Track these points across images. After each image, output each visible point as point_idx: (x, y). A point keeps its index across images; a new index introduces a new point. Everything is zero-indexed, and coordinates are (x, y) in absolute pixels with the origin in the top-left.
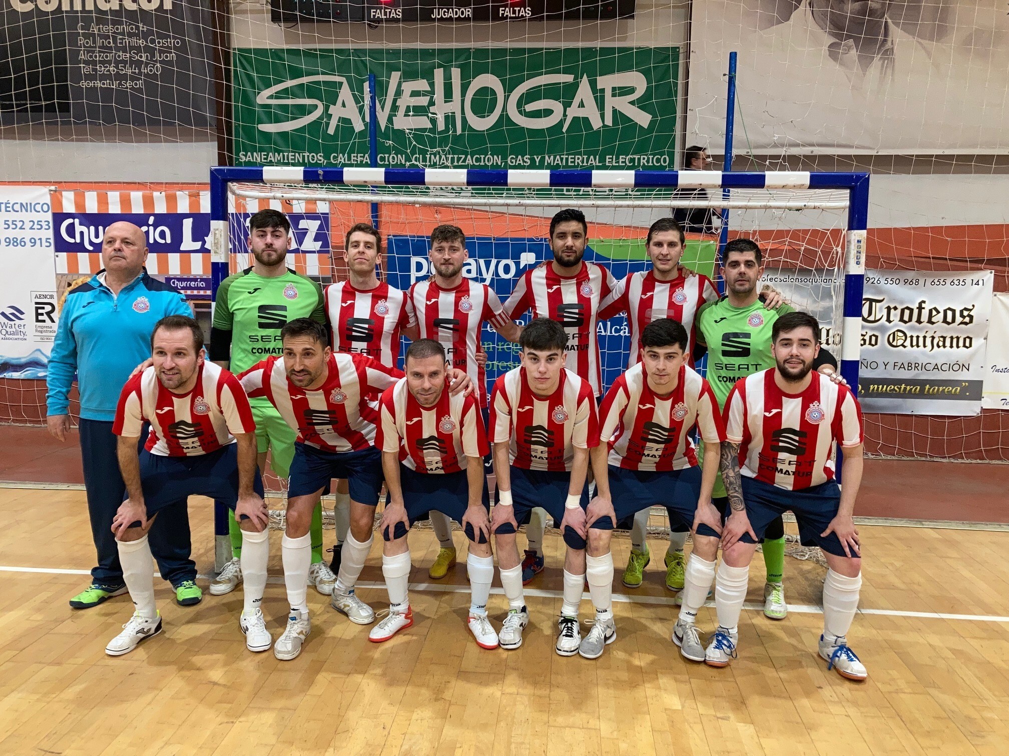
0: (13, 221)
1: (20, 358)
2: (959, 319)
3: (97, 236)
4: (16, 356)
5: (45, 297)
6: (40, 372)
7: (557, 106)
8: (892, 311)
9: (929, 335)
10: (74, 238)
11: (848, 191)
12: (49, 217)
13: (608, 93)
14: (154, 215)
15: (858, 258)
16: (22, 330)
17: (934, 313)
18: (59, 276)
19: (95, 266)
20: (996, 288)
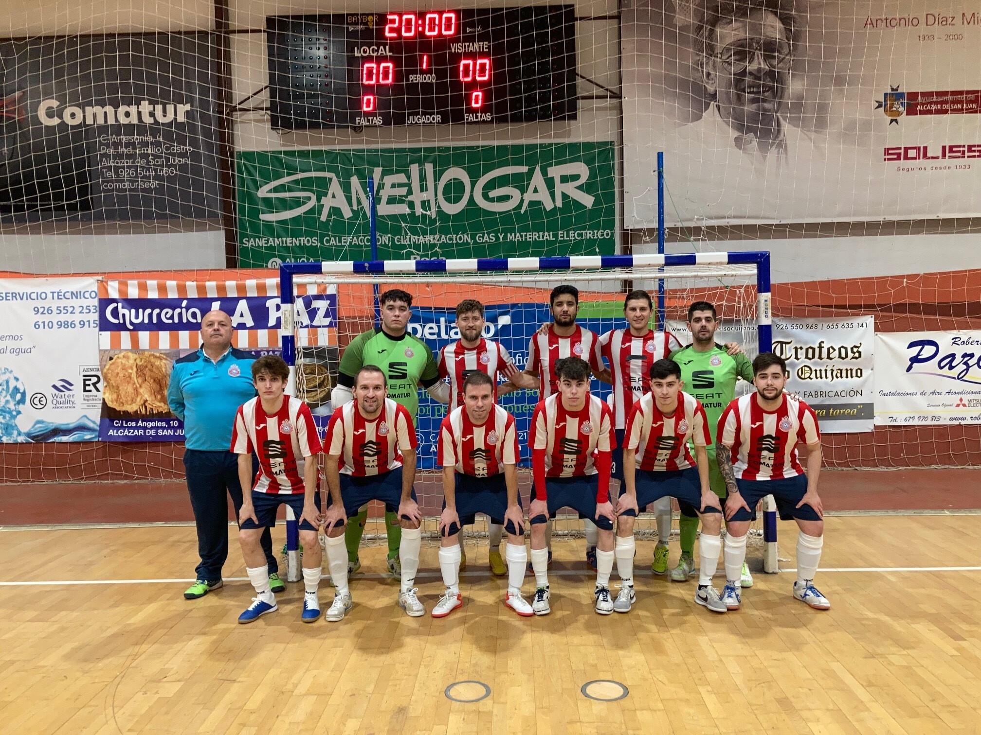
0: (64, 307)
1: (68, 424)
2: (850, 355)
3: (137, 317)
4: (66, 422)
5: (92, 370)
6: (85, 435)
7: (515, 193)
8: (799, 350)
9: (829, 369)
10: (119, 319)
11: (755, 265)
12: (96, 302)
13: (557, 181)
14: (187, 299)
15: (766, 313)
16: (71, 399)
17: (831, 350)
18: (102, 352)
19: (135, 342)
20: (877, 329)
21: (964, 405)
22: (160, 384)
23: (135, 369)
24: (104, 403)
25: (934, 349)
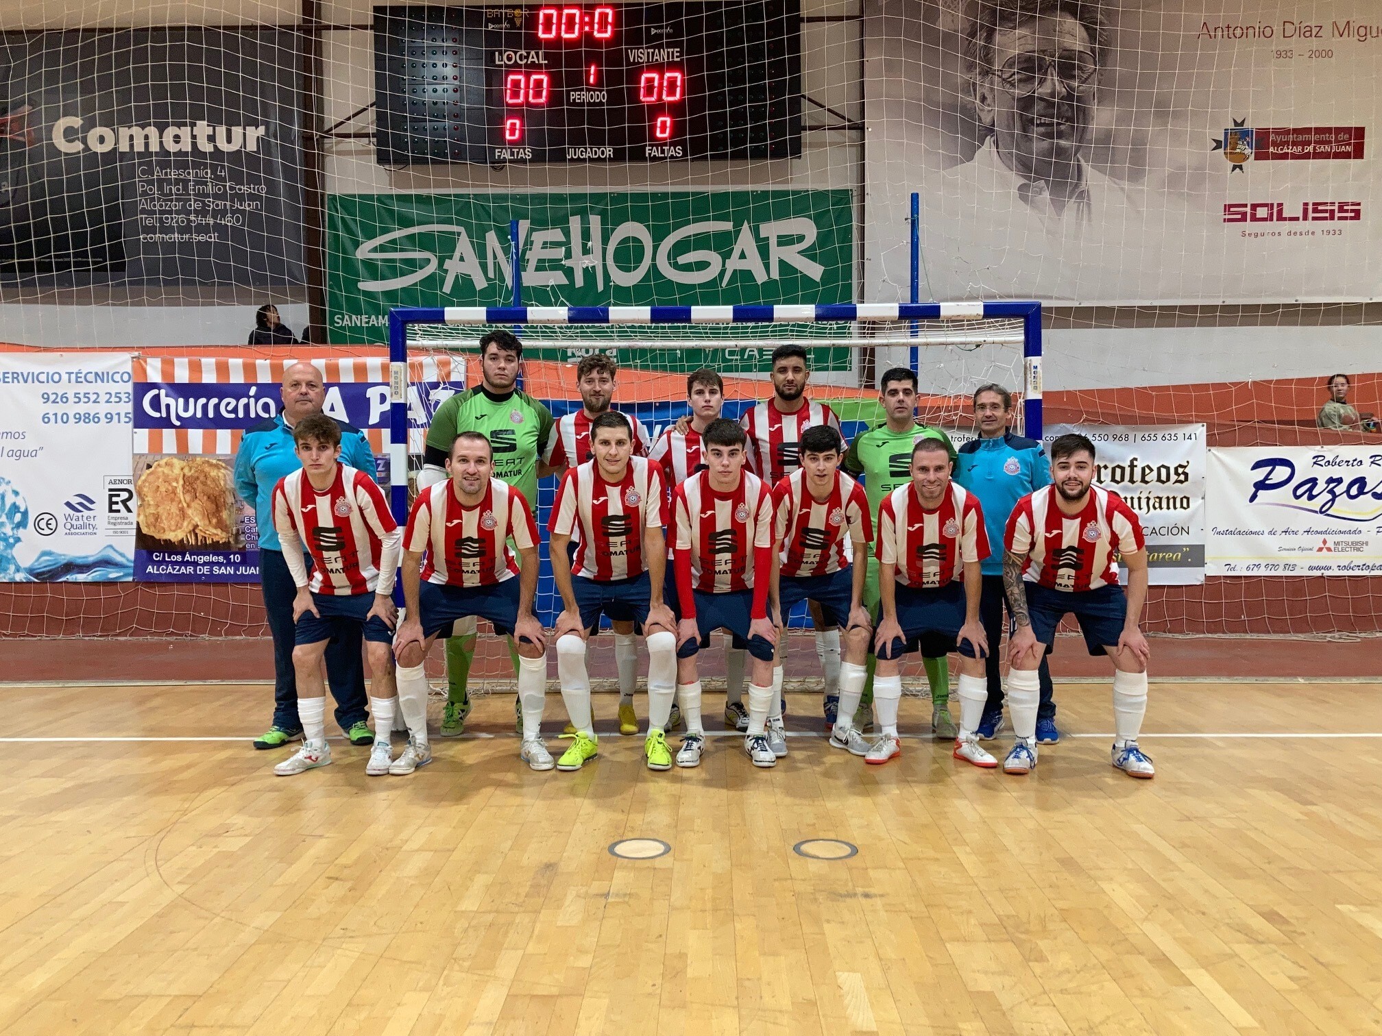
0: (85, 394)
2: (1173, 477)
3: (186, 410)
4: (83, 554)
5: (122, 482)
7: (713, 257)
8: (1103, 470)
9: (1143, 496)
10: (160, 412)
12: (129, 387)
14: (256, 384)
17: (1147, 471)
18: (137, 457)
19: (182, 444)
20: (1212, 442)
21: (1329, 549)
22: (216, 503)
23: (181, 482)
24: (139, 529)
25: (1288, 470)
